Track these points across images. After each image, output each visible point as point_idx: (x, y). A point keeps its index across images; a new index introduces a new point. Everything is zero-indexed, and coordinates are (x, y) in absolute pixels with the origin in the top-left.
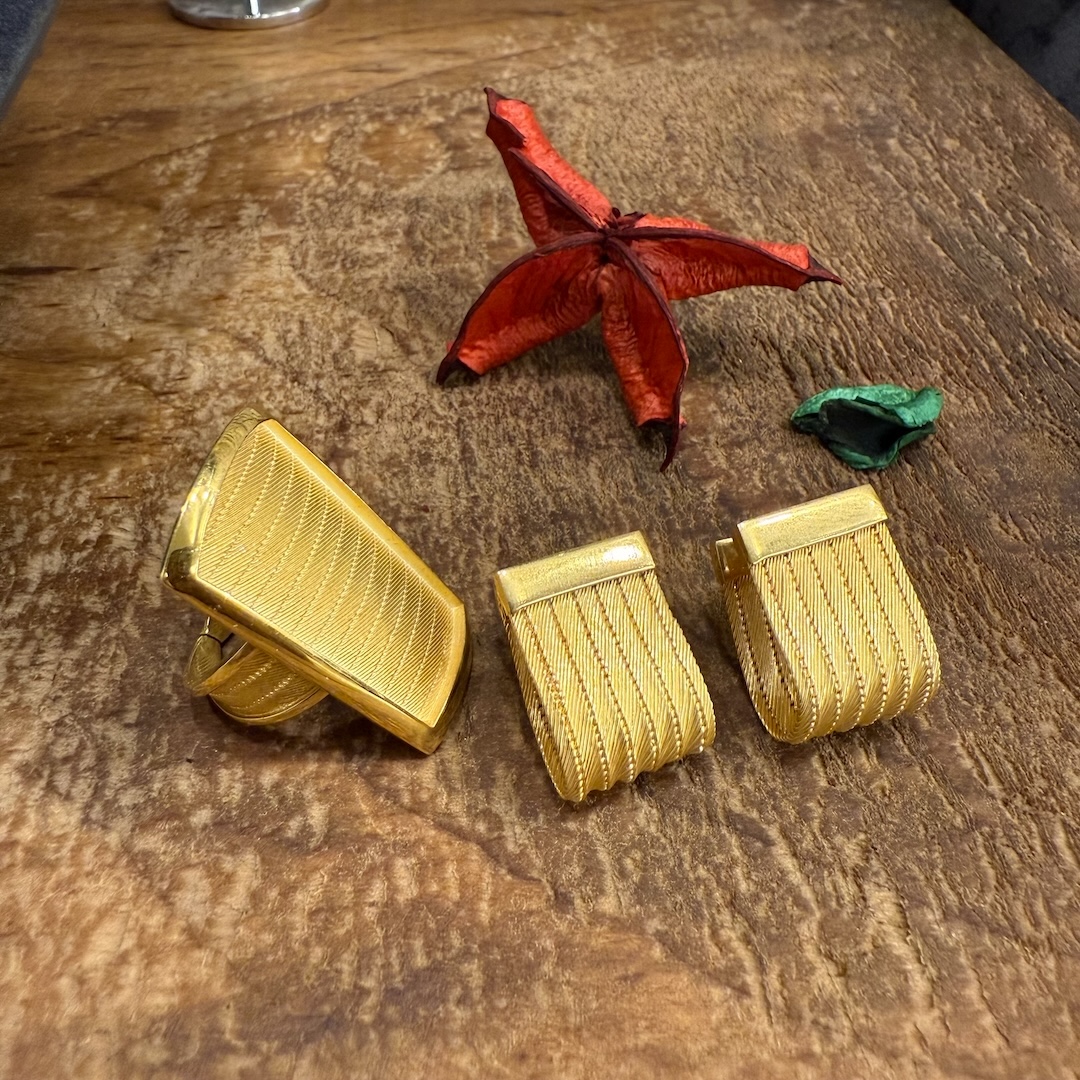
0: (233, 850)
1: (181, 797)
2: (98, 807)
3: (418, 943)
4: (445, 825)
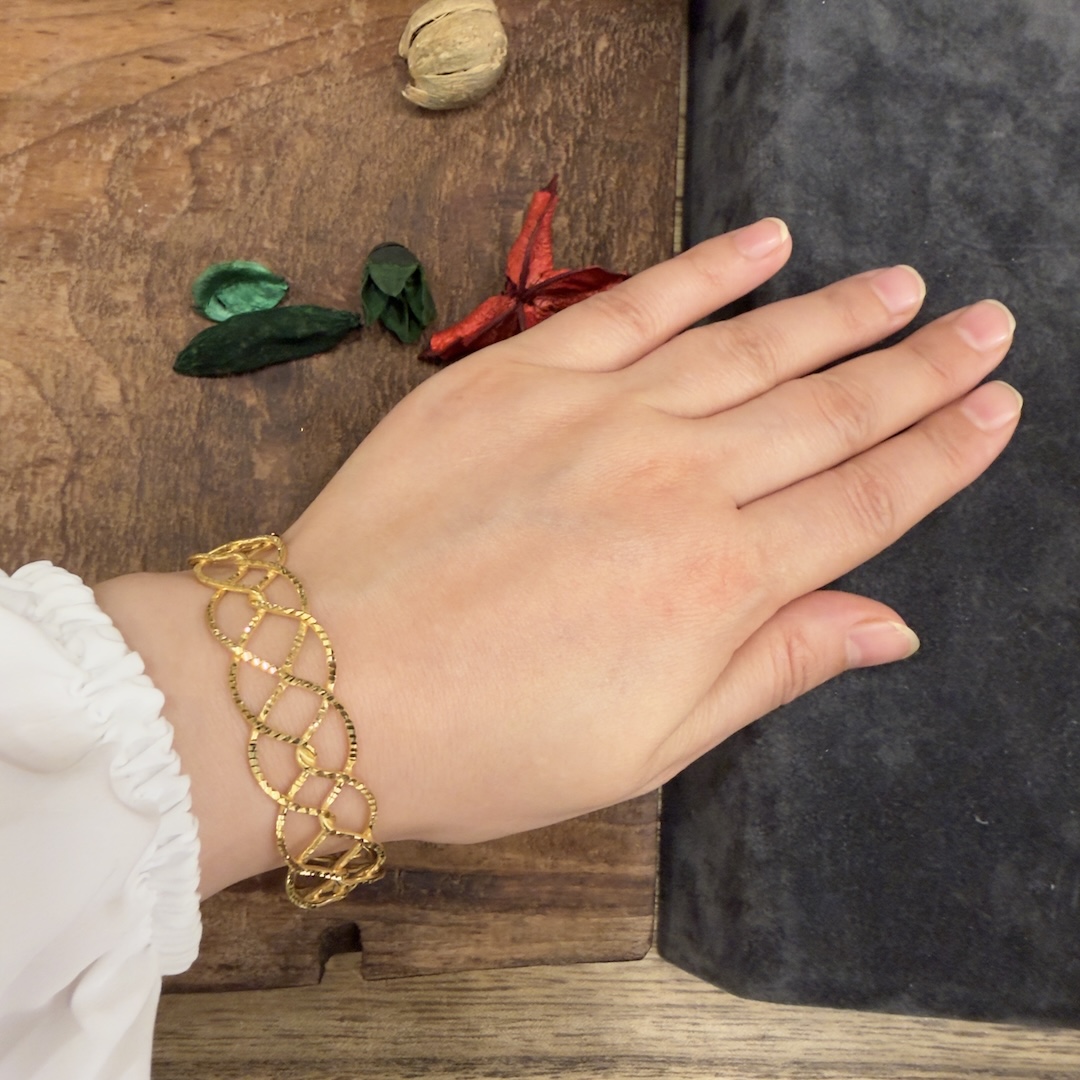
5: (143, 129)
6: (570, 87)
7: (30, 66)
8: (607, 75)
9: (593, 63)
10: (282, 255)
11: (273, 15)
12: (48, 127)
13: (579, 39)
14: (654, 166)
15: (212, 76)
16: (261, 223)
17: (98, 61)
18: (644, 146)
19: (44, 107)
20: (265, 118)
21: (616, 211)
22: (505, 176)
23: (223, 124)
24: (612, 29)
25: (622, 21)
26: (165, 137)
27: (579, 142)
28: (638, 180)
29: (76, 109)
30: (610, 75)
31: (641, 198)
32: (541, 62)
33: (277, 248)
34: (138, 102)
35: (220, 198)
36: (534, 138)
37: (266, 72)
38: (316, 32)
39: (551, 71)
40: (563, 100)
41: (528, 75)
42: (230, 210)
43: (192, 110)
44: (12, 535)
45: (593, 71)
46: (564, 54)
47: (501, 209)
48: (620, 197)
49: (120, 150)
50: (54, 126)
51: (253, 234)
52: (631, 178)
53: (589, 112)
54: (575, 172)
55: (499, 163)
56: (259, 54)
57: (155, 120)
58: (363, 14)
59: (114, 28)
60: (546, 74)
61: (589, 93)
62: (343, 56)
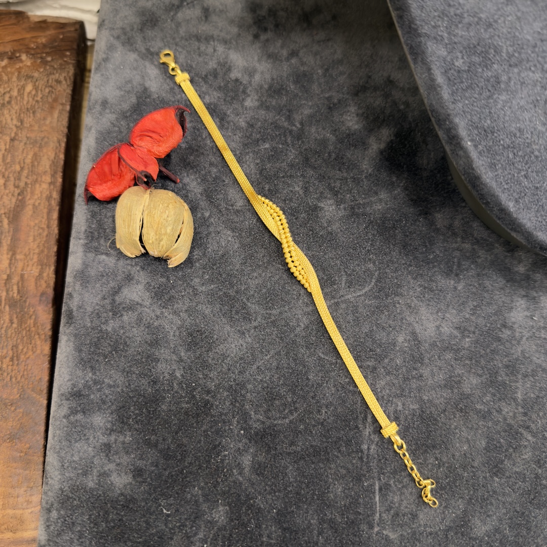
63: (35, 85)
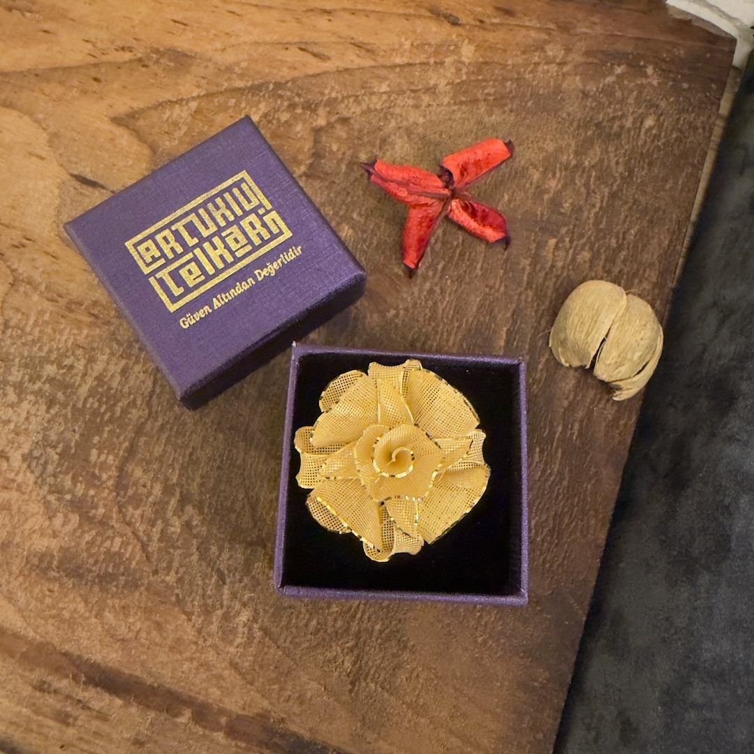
0: (73, 512)
1: (64, 487)
2: (40, 479)
3: (111, 565)
4: (135, 534)
5: (286, 104)
6: (616, 151)
7: (215, 35)
8: (647, 148)
9: (639, 135)
10: (365, 228)
11: (403, 40)
12: (217, 85)
13: (632, 114)
14: (668, 229)
15: (347, 76)
16: (355, 198)
17: (266, 44)
18: (664, 211)
19: (219, 69)
20: (377, 118)
21: (630, 259)
22: (549, 208)
23: (346, 114)
24: (660, 112)
25: (669, 108)
26: (300, 114)
27: (613, 196)
28: (653, 237)
29: (241, 76)
30: (649, 149)
31: (652, 254)
32: (598, 125)
33: (362, 221)
34: (287, 82)
35: (329, 171)
36: (579, 184)
37: (387, 83)
38: (432, 61)
39: (604, 135)
40: (608, 159)
41: (586, 132)
42: (334, 182)
43: (325, 98)
44: (112, 392)
45: (637, 142)
46: (617, 123)
47: (540, 234)
48: (635, 247)
49: (265, 115)
50: (223, 85)
51: (346, 205)
52: (647, 236)
53: (627, 174)
54: (605, 219)
55: (546, 197)
56: (385, 67)
57: (297, 99)
58: (470, 55)
59: (283, 21)
60: (599, 136)
61: (630, 159)
62: (448, 84)
63: (658, 120)
